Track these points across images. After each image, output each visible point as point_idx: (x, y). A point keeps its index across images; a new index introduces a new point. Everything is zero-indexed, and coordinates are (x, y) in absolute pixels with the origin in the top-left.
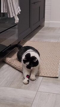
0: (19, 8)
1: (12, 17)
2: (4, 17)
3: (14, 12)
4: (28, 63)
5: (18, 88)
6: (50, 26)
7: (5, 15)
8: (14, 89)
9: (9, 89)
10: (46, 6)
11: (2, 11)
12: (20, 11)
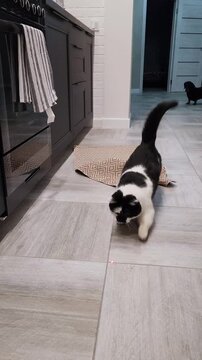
0: (54, 93)
1: (41, 111)
2: (26, 112)
3: (46, 101)
4: (119, 210)
5: (66, 259)
6: (104, 127)
7: (28, 108)
8: (57, 261)
9: (48, 261)
10: (94, 90)
11: (22, 100)
12: (56, 98)
